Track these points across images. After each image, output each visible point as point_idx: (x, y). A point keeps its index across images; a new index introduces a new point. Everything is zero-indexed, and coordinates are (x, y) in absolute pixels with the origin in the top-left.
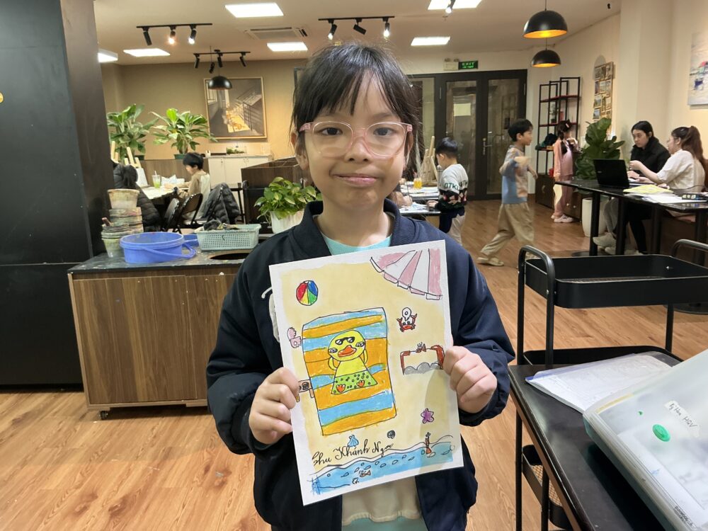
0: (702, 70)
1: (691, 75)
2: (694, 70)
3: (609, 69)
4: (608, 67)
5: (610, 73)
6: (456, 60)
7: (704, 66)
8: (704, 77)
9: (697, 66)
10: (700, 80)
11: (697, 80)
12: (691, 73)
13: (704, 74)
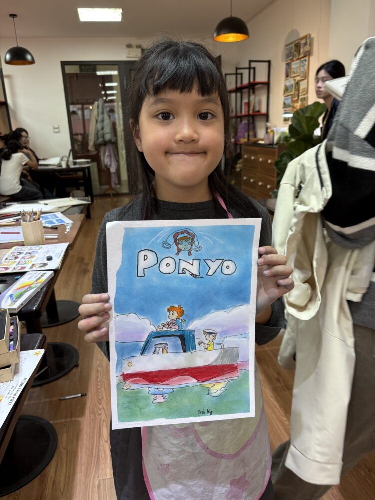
3: (306, 44)
4: (303, 42)
5: (307, 48)
6: (139, 47)
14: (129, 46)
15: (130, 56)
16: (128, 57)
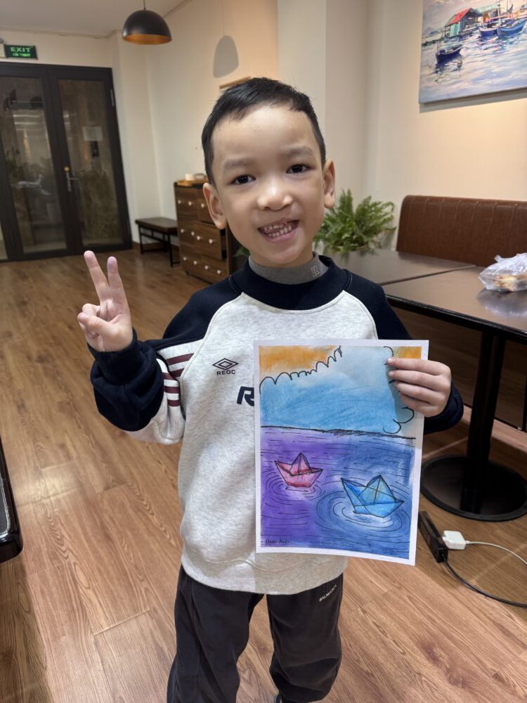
0: (453, 31)
1: (425, 45)
2: (433, 33)
7: (462, 20)
8: (461, 43)
9: (443, 24)
10: (452, 51)
11: (443, 51)
12: (424, 42)
13: (461, 37)
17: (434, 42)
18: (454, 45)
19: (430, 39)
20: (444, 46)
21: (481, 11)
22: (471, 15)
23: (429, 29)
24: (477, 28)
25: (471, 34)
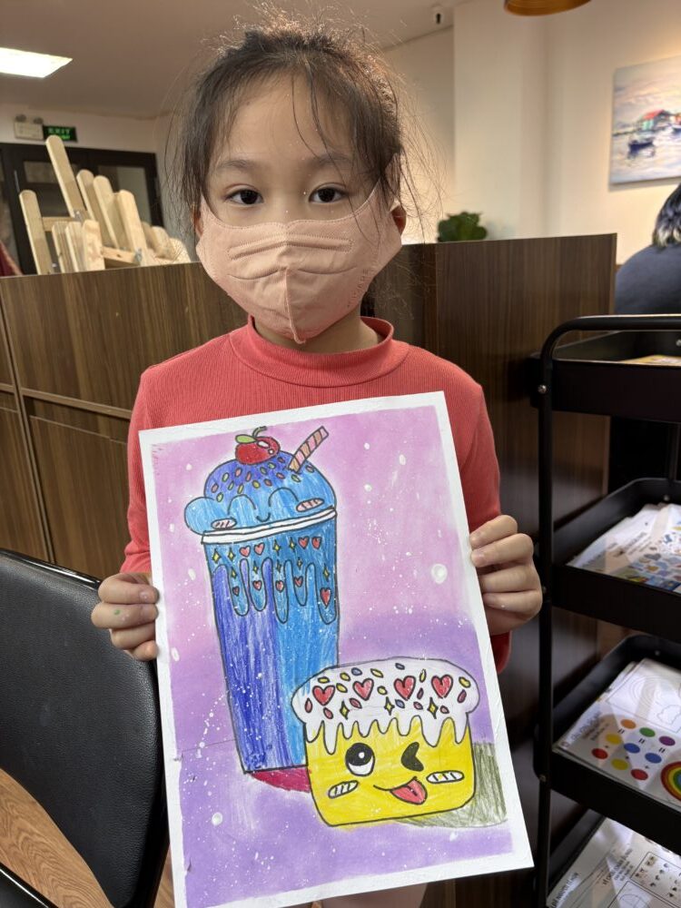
0: (646, 125)
1: (616, 135)
2: (624, 126)
6: (38, 121)
7: (655, 118)
8: (654, 135)
9: (635, 120)
10: (645, 142)
11: (635, 141)
12: (615, 132)
13: (654, 131)
14: (21, 119)
15: (24, 135)
16: (17, 138)
17: (626, 133)
18: (648, 135)
19: (622, 131)
20: (637, 138)
21: (672, 111)
22: (663, 115)
23: (620, 123)
24: (670, 125)
25: (663, 129)
